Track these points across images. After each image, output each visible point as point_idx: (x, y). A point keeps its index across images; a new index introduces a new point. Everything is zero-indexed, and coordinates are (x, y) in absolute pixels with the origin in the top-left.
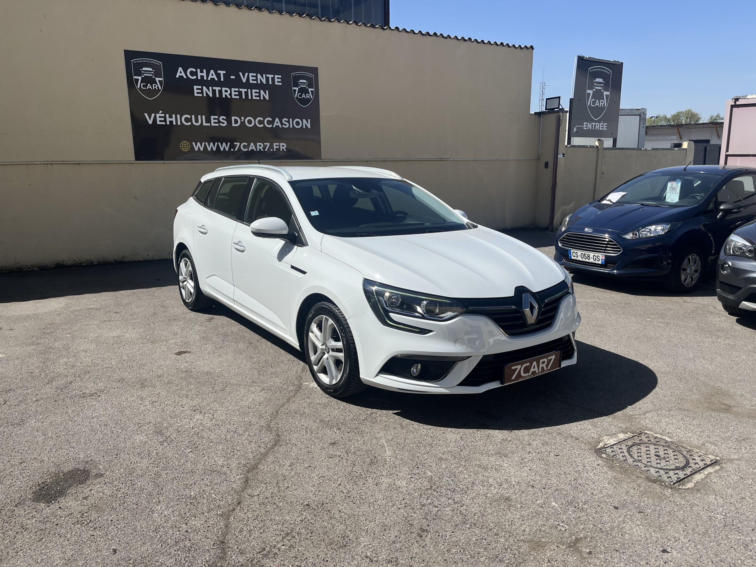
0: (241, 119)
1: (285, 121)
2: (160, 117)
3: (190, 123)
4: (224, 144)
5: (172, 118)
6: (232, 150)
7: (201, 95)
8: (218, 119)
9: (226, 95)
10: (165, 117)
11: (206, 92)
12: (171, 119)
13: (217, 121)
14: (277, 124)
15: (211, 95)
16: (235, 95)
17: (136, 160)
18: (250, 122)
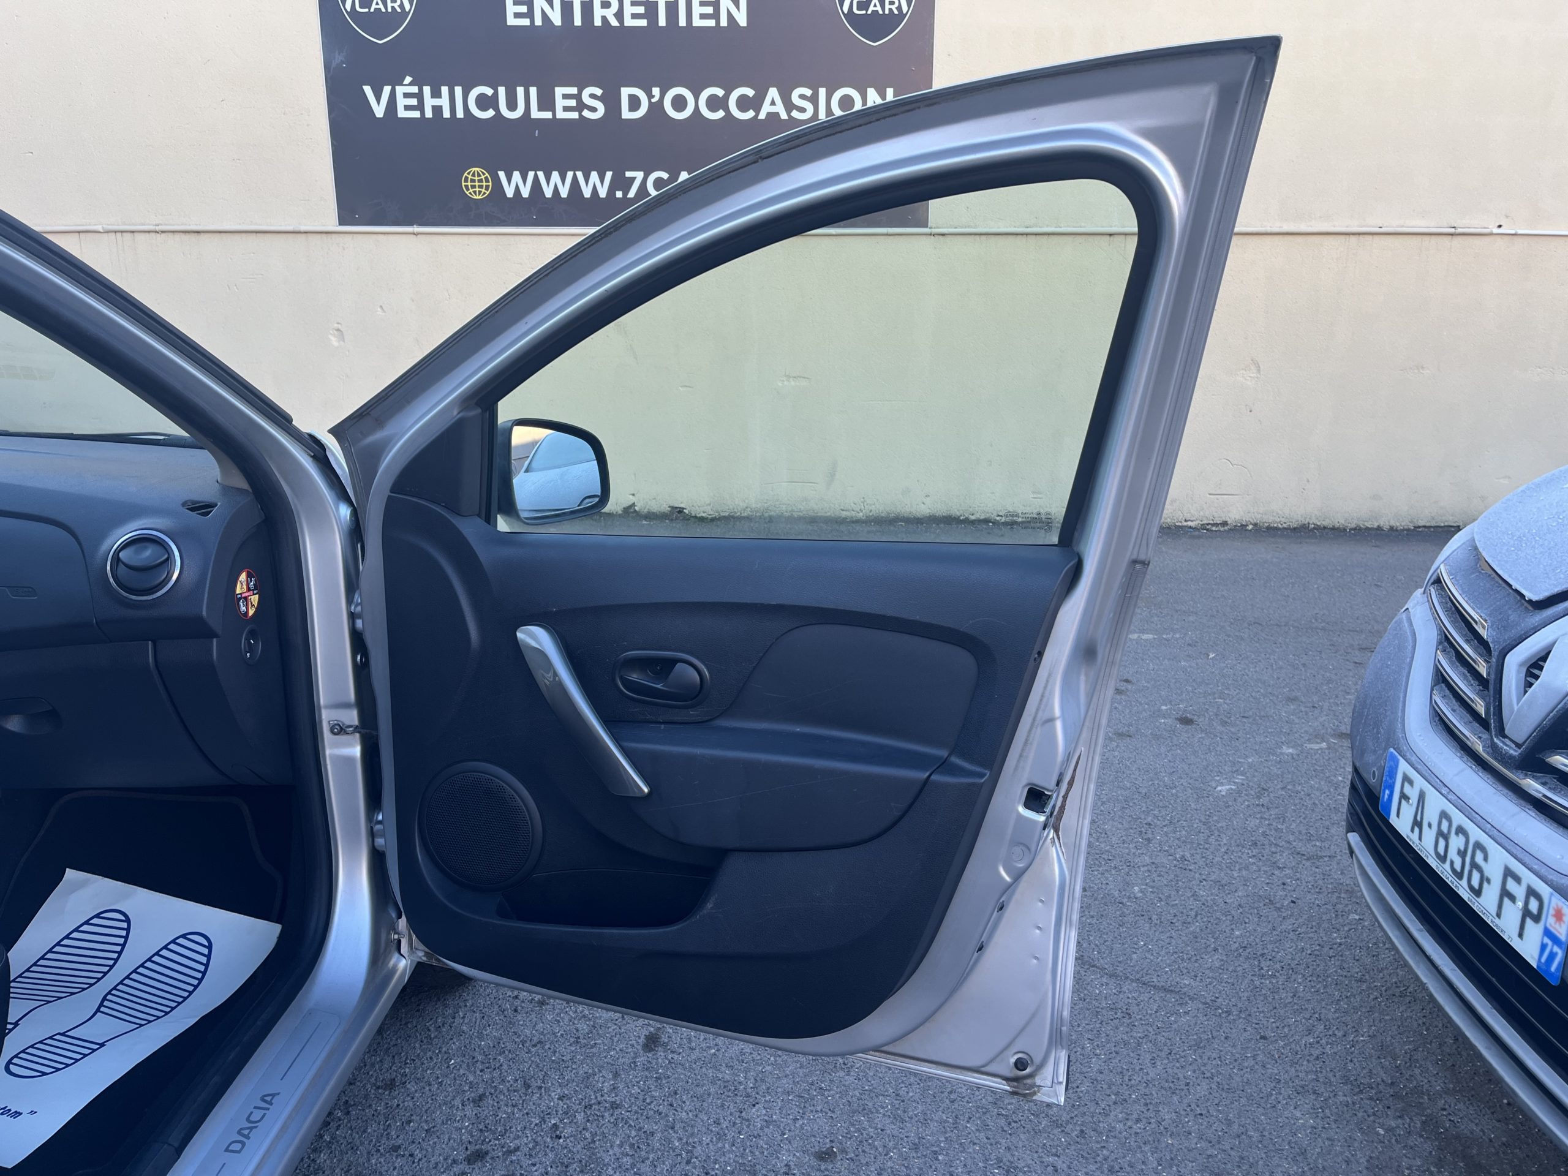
0: (650, 96)
1: (802, 97)
2: (407, 95)
3: (490, 113)
4: (594, 176)
5: (441, 97)
6: (619, 194)
7: (526, 22)
8: (578, 97)
9: (604, 19)
10: (420, 96)
11: (542, 10)
12: (437, 102)
13: (573, 103)
14: (773, 109)
15: (556, 19)
16: (635, 16)
17: (342, 222)
18: (679, 103)
